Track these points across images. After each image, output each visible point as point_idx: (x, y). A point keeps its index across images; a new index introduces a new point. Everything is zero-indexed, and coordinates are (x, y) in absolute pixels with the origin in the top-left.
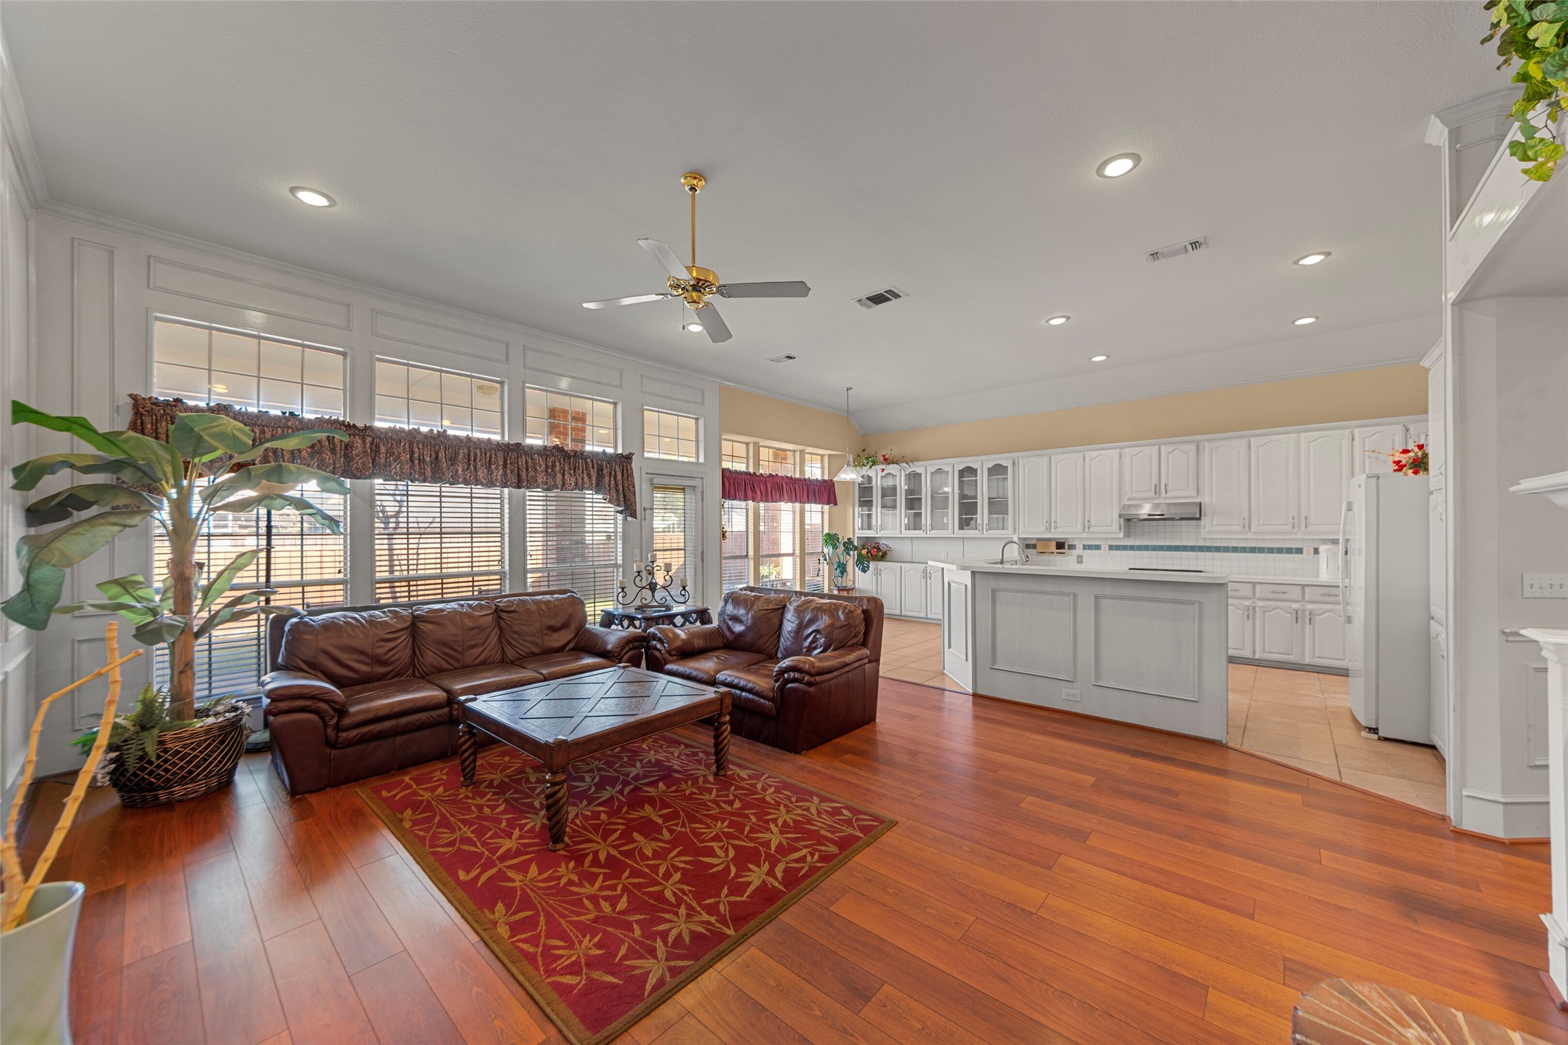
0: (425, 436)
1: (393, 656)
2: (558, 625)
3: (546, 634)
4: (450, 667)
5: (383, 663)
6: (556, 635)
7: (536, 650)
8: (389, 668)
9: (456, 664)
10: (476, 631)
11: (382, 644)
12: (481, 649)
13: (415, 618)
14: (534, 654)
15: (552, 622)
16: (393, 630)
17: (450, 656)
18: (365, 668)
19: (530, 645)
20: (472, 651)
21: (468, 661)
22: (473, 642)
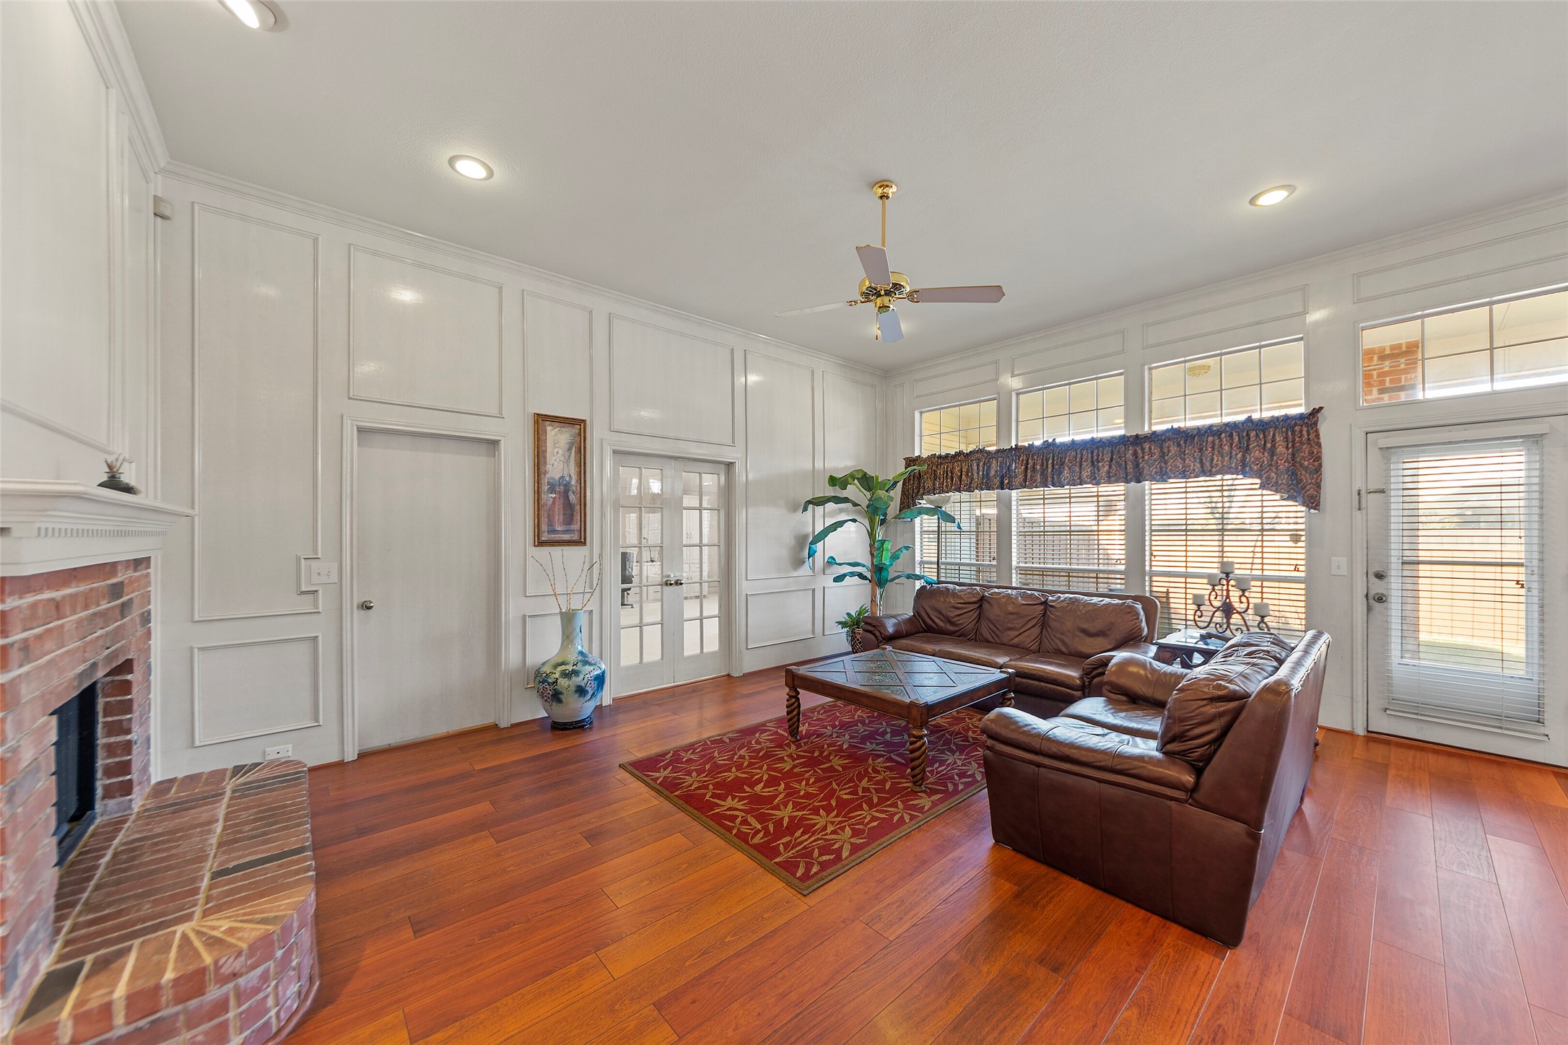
0: (1039, 449)
1: (959, 620)
2: (1093, 630)
3: (1077, 636)
4: (993, 641)
5: (952, 624)
6: (1089, 640)
7: (1064, 649)
8: (956, 629)
9: (997, 639)
10: (1015, 616)
11: (953, 609)
12: (1017, 633)
13: (983, 598)
14: (1063, 653)
15: (1086, 626)
16: (962, 601)
17: (993, 631)
18: (941, 624)
19: (1059, 643)
20: (1010, 632)
21: (1005, 640)
22: (1010, 625)
